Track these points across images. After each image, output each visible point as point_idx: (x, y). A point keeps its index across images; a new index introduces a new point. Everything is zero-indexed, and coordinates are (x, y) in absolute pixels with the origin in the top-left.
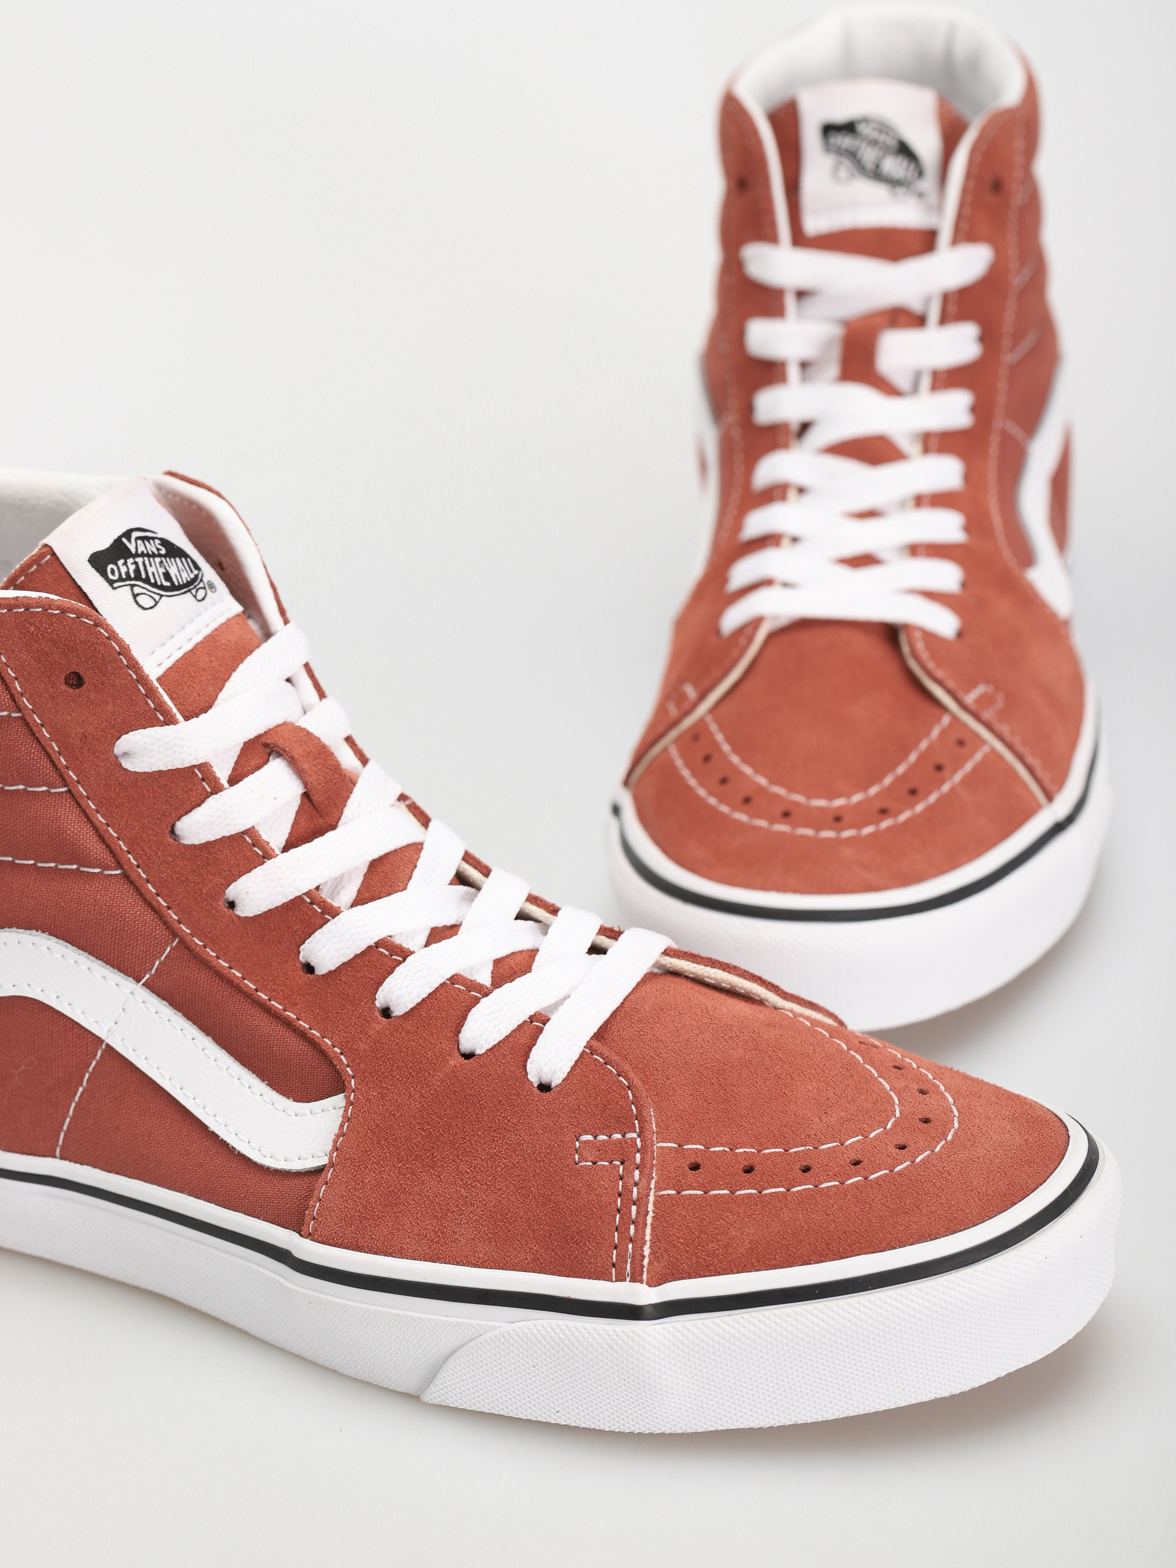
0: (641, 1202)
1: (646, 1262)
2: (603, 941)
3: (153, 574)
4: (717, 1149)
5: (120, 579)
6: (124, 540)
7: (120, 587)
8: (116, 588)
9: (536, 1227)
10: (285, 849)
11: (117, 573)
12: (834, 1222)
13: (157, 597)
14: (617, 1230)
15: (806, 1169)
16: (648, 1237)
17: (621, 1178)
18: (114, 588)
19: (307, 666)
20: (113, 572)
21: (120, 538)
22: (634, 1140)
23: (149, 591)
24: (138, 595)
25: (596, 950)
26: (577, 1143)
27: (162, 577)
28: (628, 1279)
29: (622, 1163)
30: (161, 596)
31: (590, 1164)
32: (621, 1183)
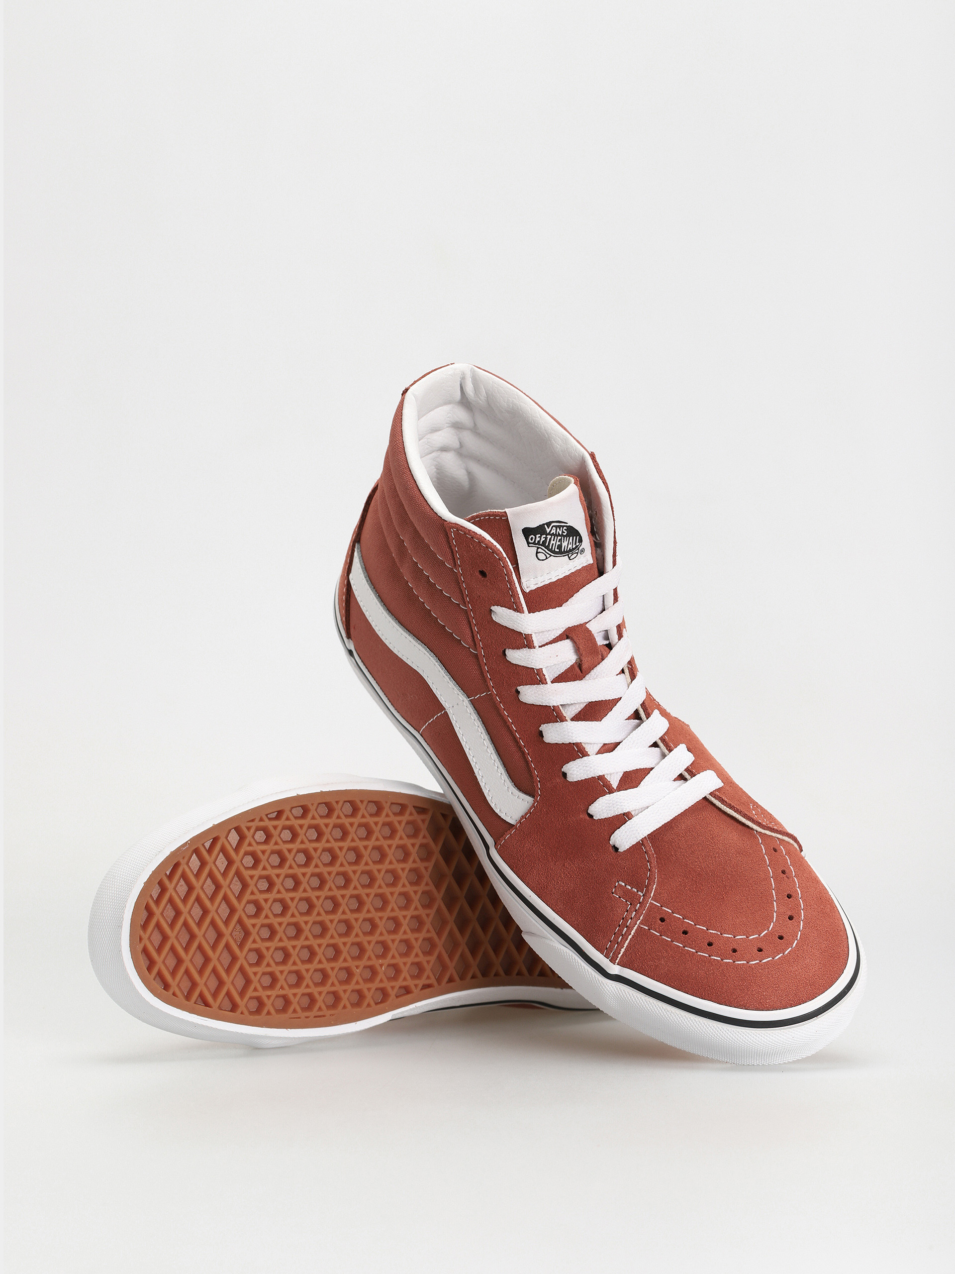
0: (629, 928)
1: (620, 956)
2: (687, 775)
3: (553, 544)
4: (677, 915)
5: (534, 543)
6: (546, 526)
7: (532, 546)
8: (530, 546)
9: (584, 911)
10: (554, 681)
11: (534, 540)
12: (707, 979)
13: (548, 556)
14: (614, 934)
15: (710, 944)
16: (625, 945)
17: (627, 911)
18: (529, 546)
19: (615, 590)
20: (532, 539)
21: (544, 524)
22: (640, 896)
23: (546, 552)
24: (539, 552)
25: (681, 777)
26: (617, 883)
27: (557, 546)
28: (610, 959)
29: (631, 904)
30: (551, 555)
31: (618, 897)
32: (626, 913)
